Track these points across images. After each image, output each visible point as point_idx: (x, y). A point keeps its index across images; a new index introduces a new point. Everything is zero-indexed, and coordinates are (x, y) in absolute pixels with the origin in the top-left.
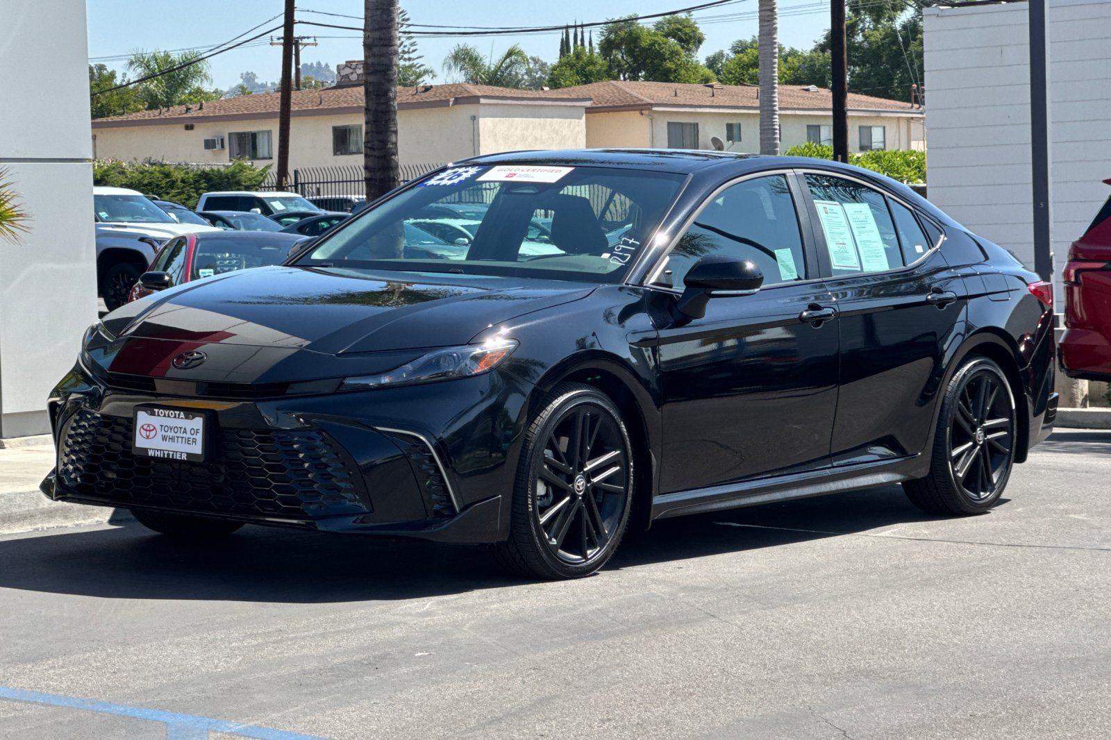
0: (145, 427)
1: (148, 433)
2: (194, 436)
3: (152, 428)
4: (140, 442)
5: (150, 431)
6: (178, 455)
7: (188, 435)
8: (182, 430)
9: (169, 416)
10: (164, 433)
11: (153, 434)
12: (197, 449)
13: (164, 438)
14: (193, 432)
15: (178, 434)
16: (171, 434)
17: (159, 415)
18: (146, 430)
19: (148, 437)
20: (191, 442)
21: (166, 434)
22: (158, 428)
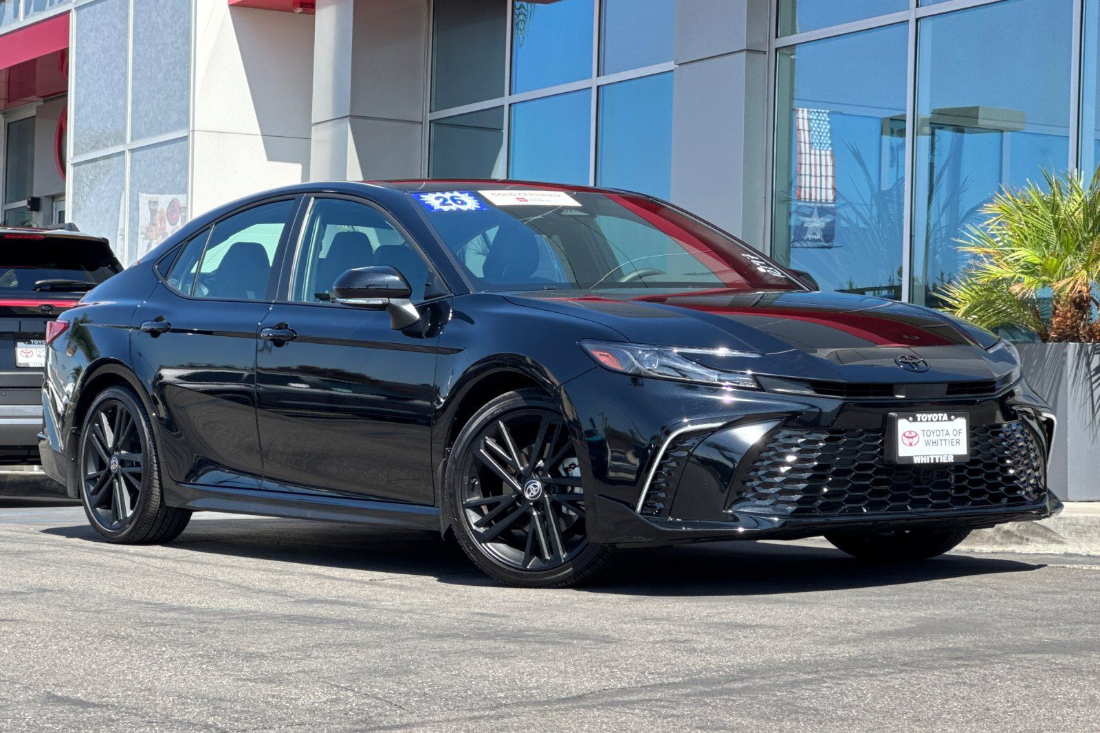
0: (907, 434)
1: (911, 440)
2: (957, 437)
3: (913, 434)
4: (903, 451)
5: (912, 437)
6: (945, 458)
7: (952, 437)
8: (945, 432)
9: (932, 420)
10: (926, 438)
11: (915, 440)
12: (962, 449)
13: (927, 443)
14: (955, 433)
15: (941, 437)
16: (933, 438)
17: (921, 421)
18: (908, 437)
19: (911, 444)
20: (955, 443)
21: (929, 438)
22: (920, 434)
